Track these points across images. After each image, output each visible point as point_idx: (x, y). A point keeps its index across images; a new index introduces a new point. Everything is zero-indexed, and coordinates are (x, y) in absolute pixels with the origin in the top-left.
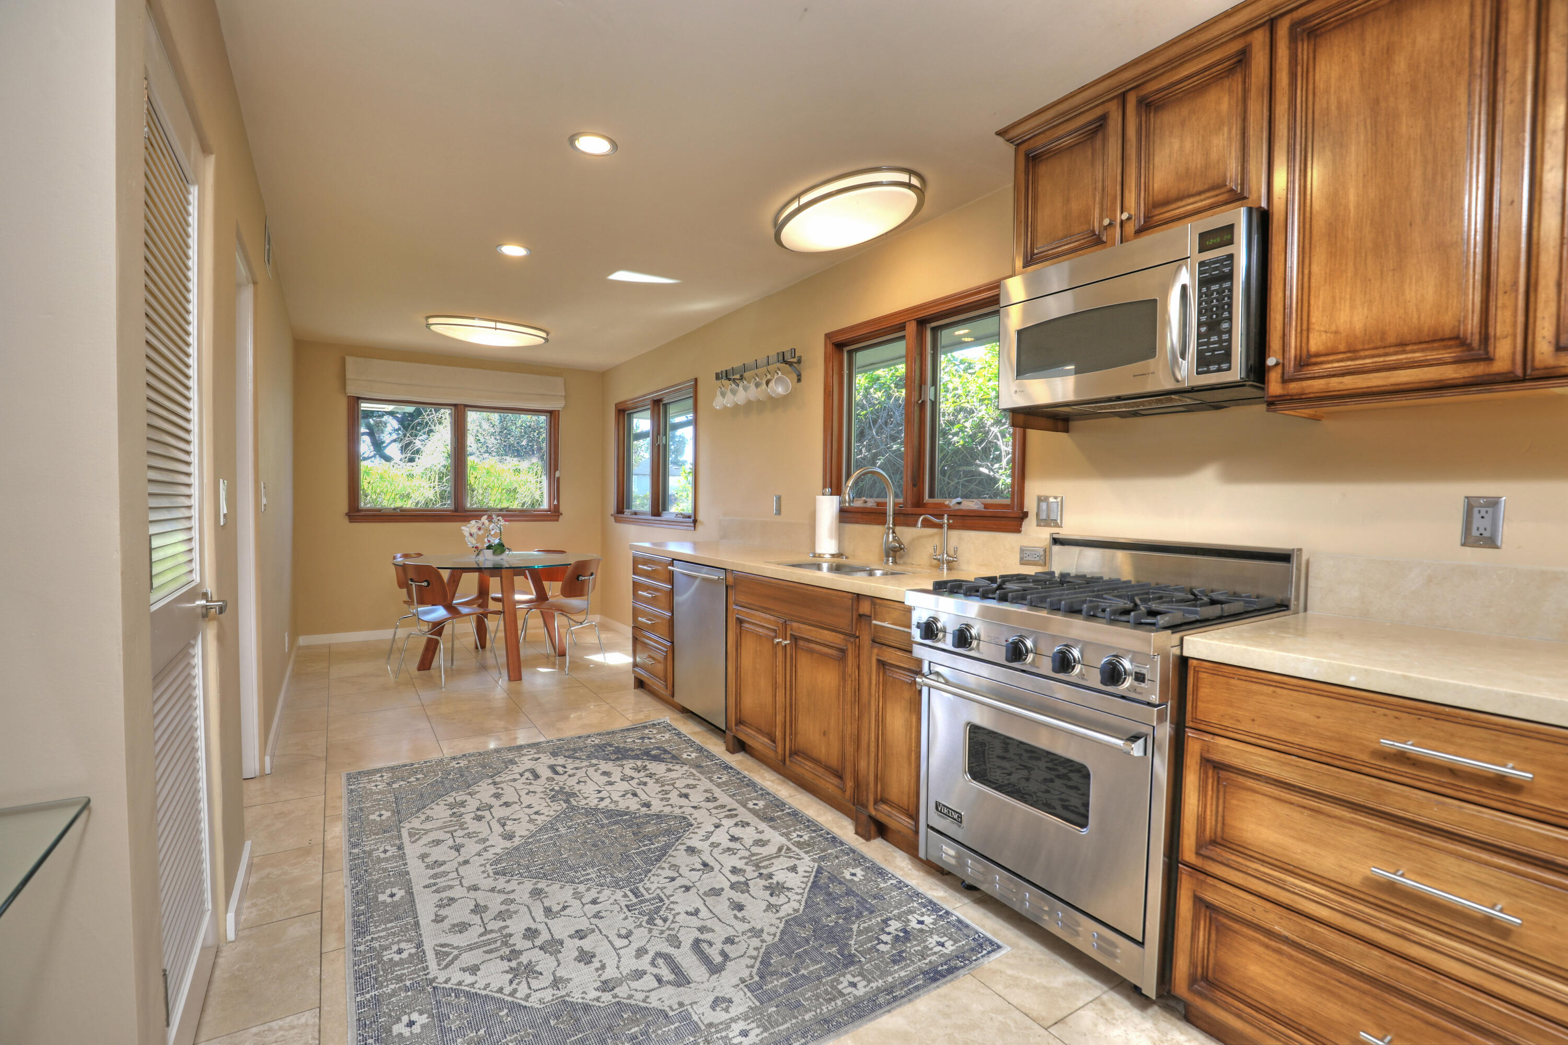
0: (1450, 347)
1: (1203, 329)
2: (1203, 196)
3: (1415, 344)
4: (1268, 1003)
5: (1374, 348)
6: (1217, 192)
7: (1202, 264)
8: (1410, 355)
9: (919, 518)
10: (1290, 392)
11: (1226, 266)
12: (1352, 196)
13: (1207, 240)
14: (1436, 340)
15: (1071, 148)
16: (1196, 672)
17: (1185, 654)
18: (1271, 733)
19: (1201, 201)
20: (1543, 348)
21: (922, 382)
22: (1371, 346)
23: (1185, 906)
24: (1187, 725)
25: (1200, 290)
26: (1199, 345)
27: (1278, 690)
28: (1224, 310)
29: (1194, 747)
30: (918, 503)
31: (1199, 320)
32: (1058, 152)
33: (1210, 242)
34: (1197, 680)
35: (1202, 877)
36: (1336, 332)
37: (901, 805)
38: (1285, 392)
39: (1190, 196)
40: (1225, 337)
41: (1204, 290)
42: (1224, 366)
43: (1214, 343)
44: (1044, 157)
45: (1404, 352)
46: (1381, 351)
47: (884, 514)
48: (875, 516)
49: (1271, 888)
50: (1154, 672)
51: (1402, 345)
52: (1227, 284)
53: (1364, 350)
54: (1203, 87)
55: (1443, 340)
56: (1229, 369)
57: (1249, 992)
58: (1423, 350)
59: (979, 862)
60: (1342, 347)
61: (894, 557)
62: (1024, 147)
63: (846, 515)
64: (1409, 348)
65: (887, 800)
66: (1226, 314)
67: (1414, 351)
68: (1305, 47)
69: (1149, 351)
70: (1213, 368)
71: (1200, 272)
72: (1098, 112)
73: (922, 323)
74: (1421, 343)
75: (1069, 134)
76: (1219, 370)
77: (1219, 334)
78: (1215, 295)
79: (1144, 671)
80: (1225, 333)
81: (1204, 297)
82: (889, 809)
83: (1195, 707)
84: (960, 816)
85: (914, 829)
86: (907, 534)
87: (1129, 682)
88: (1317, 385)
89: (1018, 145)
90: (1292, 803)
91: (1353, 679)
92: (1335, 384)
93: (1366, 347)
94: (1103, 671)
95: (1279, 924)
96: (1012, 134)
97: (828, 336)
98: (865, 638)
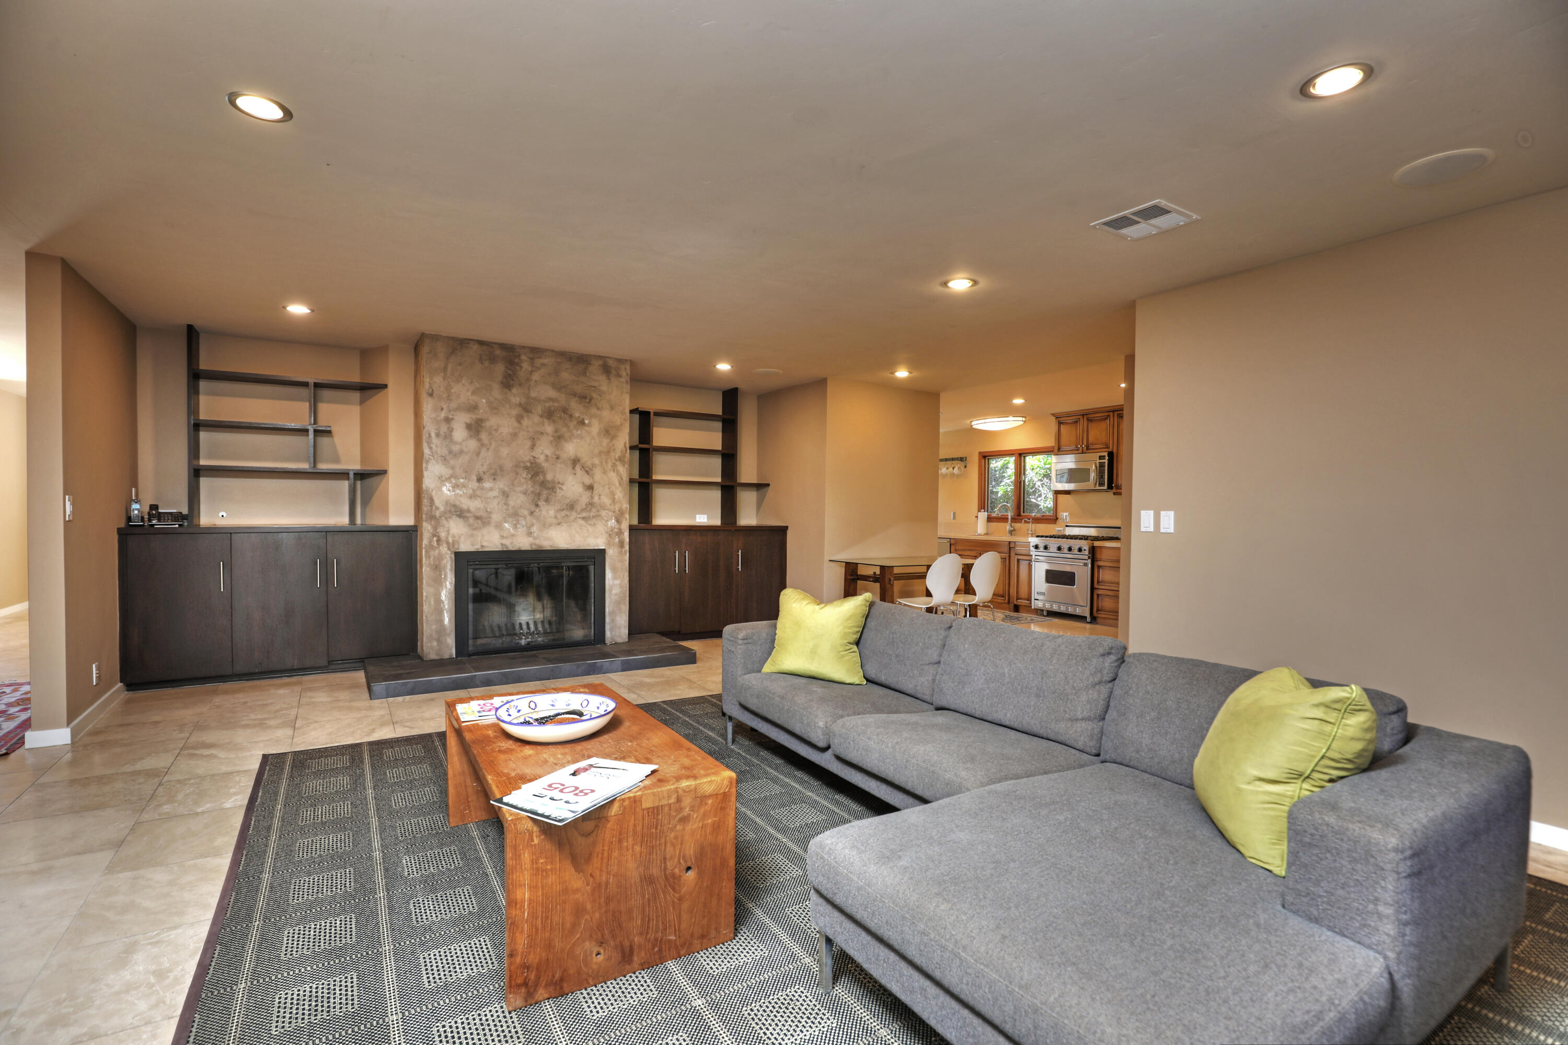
6: (1103, 446)
7: (1099, 463)
9: (1023, 520)
11: (1104, 464)
15: (1071, 424)
16: (1096, 548)
17: (1094, 545)
19: (1100, 447)
21: (1020, 473)
23: (1095, 597)
24: (1095, 560)
26: (1099, 480)
28: (1104, 474)
29: (1096, 563)
30: (1019, 515)
31: (1099, 475)
32: (1067, 424)
33: (1101, 458)
34: (1097, 551)
35: (1098, 590)
37: (1025, 599)
38: (1115, 492)
39: (1097, 445)
43: (1103, 480)
44: (1064, 424)
47: (1008, 519)
48: (1003, 519)
50: (1089, 550)
52: (1105, 468)
54: (1100, 421)
59: (1049, 604)
61: (1011, 533)
62: (1058, 419)
63: (990, 519)
65: (1020, 598)
68: (1120, 420)
69: (1089, 480)
72: (1078, 417)
73: (1020, 455)
75: (1070, 420)
76: (1103, 486)
79: (1086, 550)
81: (1100, 470)
82: (1021, 601)
83: (1096, 556)
84: (1045, 594)
85: (1030, 604)
86: (1017, 525)
87: (1083, 552)
94: (1078, 551)
96: (1056, 415)
97: (980, 453)
98: (1013, 554)
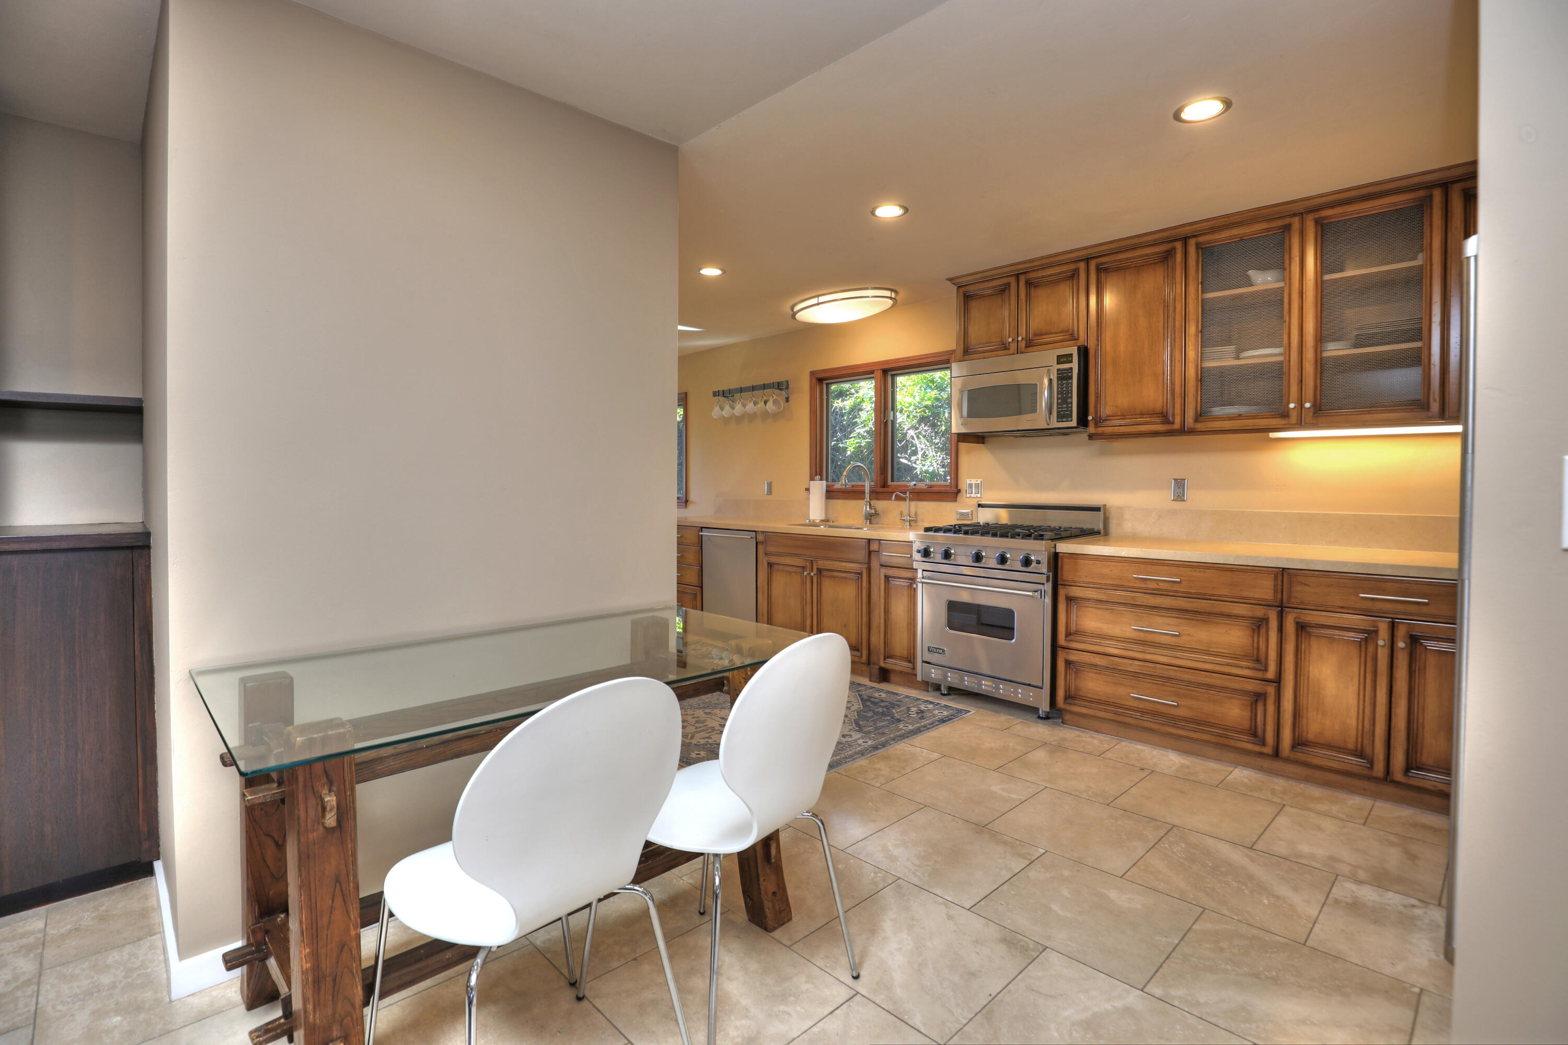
0: (1159, 417)
1: (1060, 401)
2: (1058, 335)
3: (1146, 414)
4: (1096, 698)
5: (1132, 415)
6: (1065, 334)
7: (1058, 370)
8: (1145, 419)
9: (893, 494)
10: (1099, 432)
11: (1070, 372)
12: (1122, 347)
13: (1061, 359)
14: (1153, 414)
15: (990, 296)
16: (1062, 559)
17: (1057, 551)
18: (1094, 581)
19: (1057, 337)
20: (1190, 421)
21: (886, 408)
22: (1130, 414)
23: (1061, 666)
24: (1059, 583)
25: (1058, 383)
26: (1058, 408)
27: (1096, 562)
28: (1069, 393)
29: (1062, 593)
30: (885, 485)
31: (1057, 396)
32: (982, 297)
33: (1062, 360)
34: (1062, 561)
35: (1067, 650)
36: (1117, 407)
37: (902, 656)
38: (1096, 432)
39: (1052, 334)
40: (1070, 405)
41: (1060, 382)
42: (1069, 419)
43: (1065, 408)
44: (975, 297)
45: (1143, 418)
46: (1134, 416)
47: (864, 492)
48: (854, 494)
49: (1096, 647)
50: (1044, 559)
51: (1142, 414)
52: (1070, 381)
53: (1128, 415)
54: (1057, 282)
55: (1157, 414)
56: (1071, 421)
57: (1089, 695)
58: (1150, 417)
59: (956, 673)
60: (1119, 414)
61: (870, 520)
62: (962, 289)
63: (831, 494)
64: (1145, 416)
65: (893, 655)
66: (1070, 395)
67: (1146, 418)
68: (1102, 276)
69: (1033, 409)
70: (1064, 420)
71: (1058, 374)
72: (1005, 281)
73: (885, 372)
74: (1149, 414)
75: (989, 288)
76: (1067, 421)
77: (1067, 403)
78: (1065, 385)
79: (1040, 559)
80: (1070, 404)
81: (1060, 386)
82: (894, 661)
83: (1062, 575)
84: (944, 651)
85: (912, 667)
86: (881, 505)
87: (1034, 564)
88: (1108, 430)
89: (959, 287)
90: (1103, 609)
91: (1123, 553)
92: (1117, 430)
93: (1129, 414)
94: (1021, 561)
95: (1099, 661)
96: (956, 281)
97: (812, 373)
98: (875, 564)
